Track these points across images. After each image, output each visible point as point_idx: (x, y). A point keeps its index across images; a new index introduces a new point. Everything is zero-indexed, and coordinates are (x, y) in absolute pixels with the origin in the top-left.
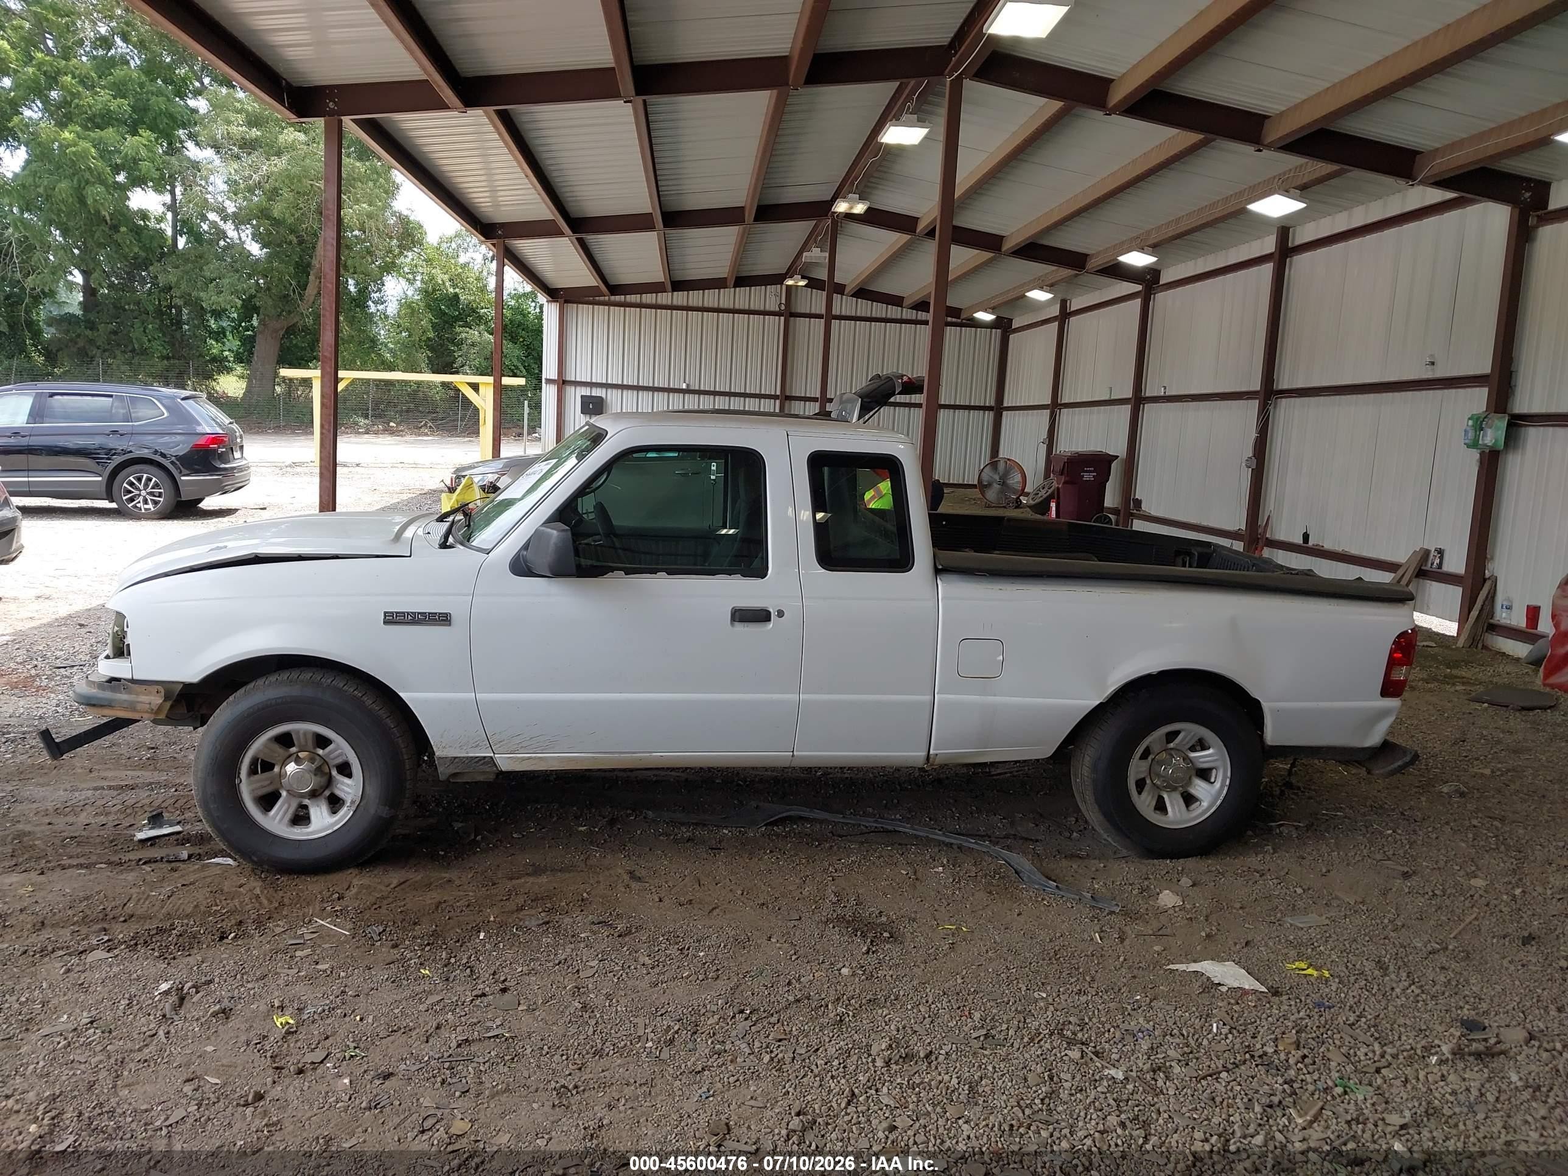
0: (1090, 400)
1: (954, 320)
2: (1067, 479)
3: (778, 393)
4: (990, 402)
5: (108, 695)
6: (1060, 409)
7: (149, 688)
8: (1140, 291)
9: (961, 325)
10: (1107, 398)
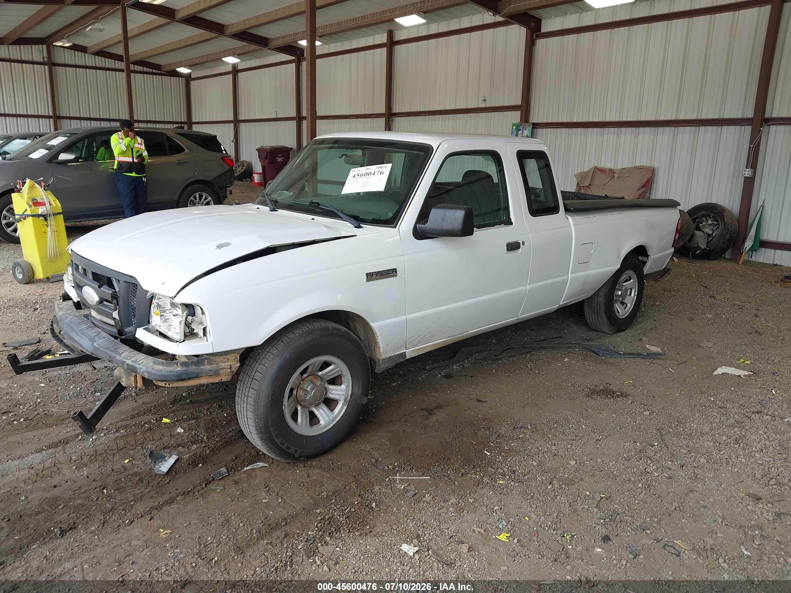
0: (261, 118)
1: (157, 71)
2: (269, 161)
3: (51, 114)
4: (184, 119)
5: (193, 368)
6: (239, 123)
7: (229, 357)
8: (294, 60)
9: (162, 75)
10: (275, 117)
